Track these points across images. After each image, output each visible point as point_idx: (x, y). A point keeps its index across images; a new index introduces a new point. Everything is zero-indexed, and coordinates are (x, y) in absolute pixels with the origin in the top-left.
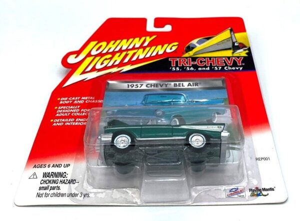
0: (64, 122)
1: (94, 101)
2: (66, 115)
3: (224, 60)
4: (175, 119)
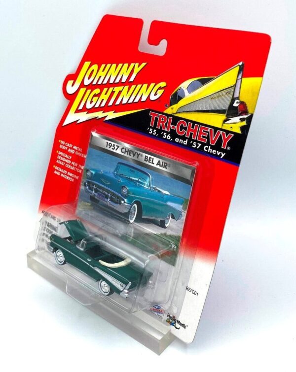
0: (61, 173)
1: (81, 155)
2: (62, 164)
3: (208, 132)
4: (135, 205)
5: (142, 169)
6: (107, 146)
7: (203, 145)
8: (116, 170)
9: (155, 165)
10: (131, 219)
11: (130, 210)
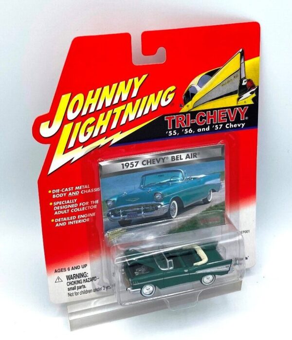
0: (67, 222)
1: (89, 191)
2: (65, 212)
3: (227, 113)
4: (174, 202)
5: (172, 169)
6: (123, 168)
7: (224, 124)
8: (142, 183)
9: (184, 160)
10: (173, 215)
11: (169, 210)
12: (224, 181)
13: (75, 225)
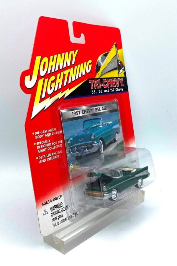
0: (46, 158)
1: (56, 133)
2: (44, 150)
4: (101, 141)
7: (115, 88)
9: (101, 111)
10: (102, 151)
11: (99, 147)
12: (121, 126)
13: (51, 161)
